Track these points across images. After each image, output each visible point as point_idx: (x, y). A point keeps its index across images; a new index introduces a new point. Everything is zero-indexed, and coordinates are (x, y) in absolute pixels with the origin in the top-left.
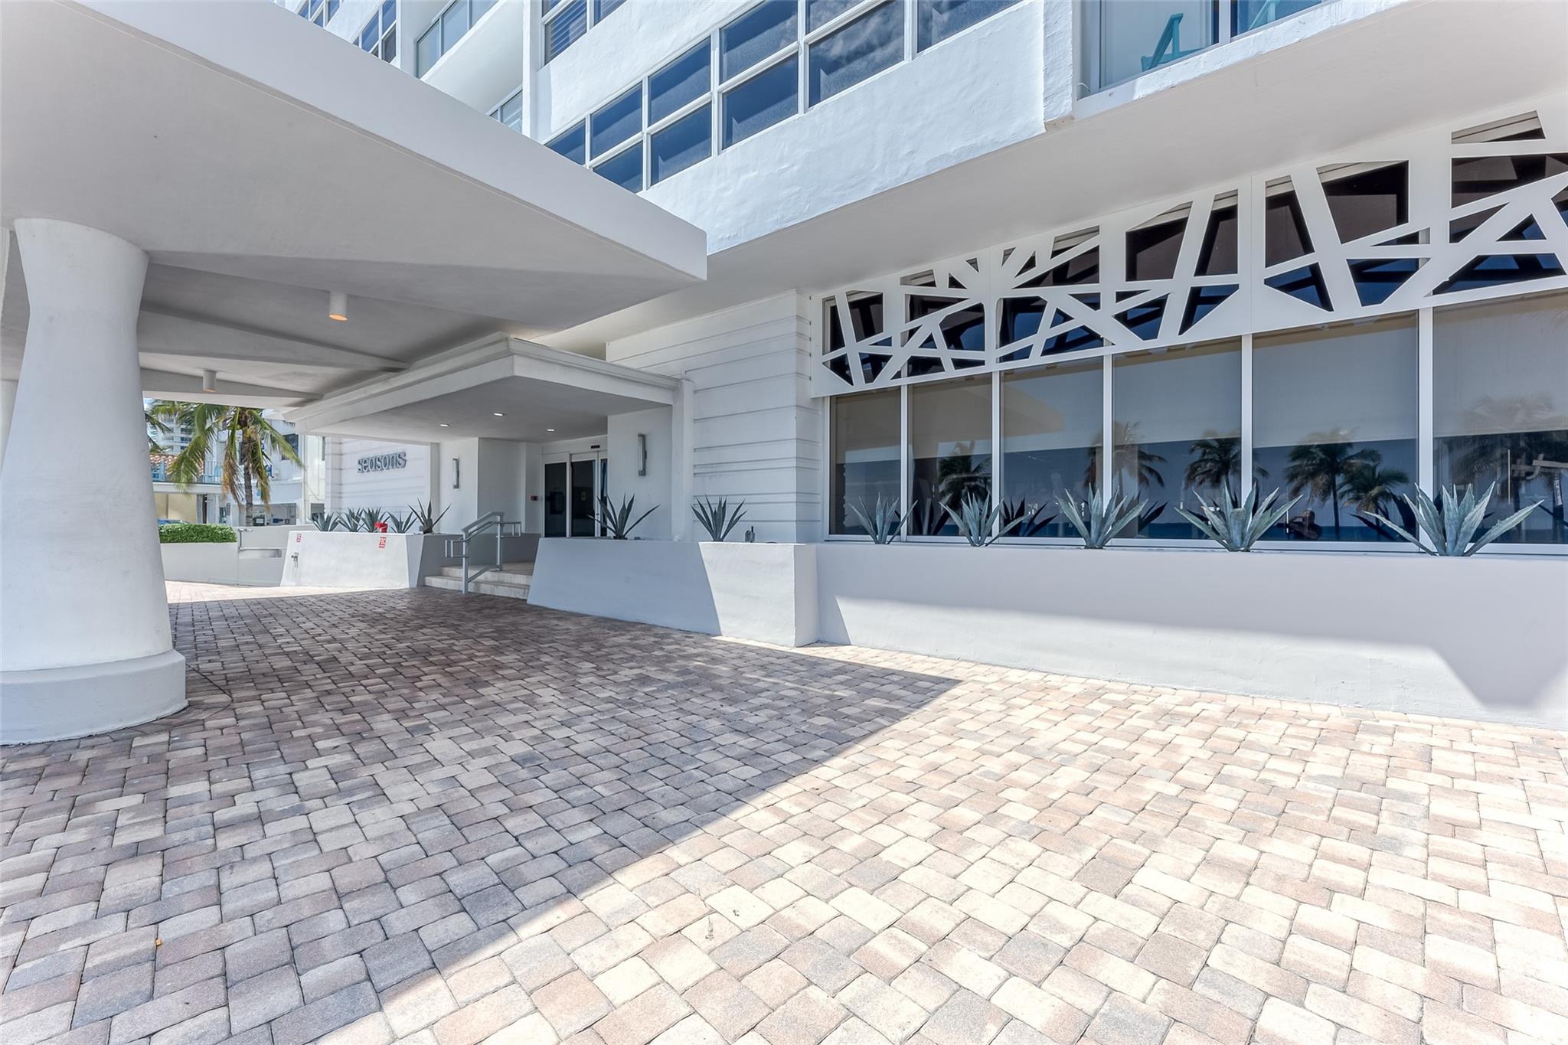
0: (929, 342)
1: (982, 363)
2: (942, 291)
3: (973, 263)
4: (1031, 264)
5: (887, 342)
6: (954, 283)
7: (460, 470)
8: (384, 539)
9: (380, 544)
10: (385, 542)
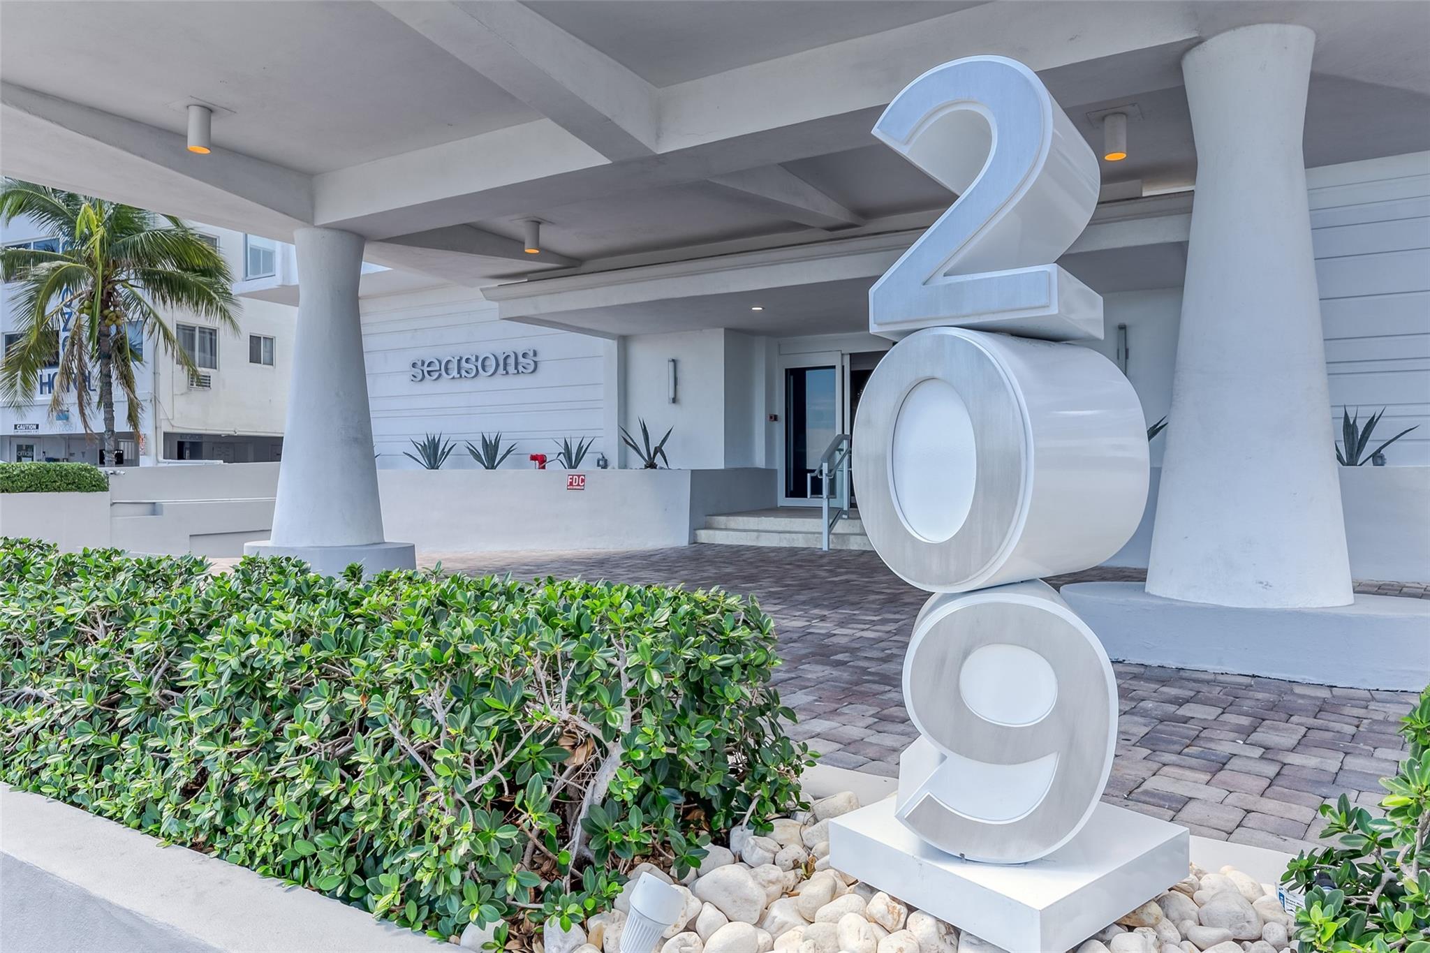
7: (679, 375)
8: (579, 476)
9: (571, 484)
10: (583, 481)
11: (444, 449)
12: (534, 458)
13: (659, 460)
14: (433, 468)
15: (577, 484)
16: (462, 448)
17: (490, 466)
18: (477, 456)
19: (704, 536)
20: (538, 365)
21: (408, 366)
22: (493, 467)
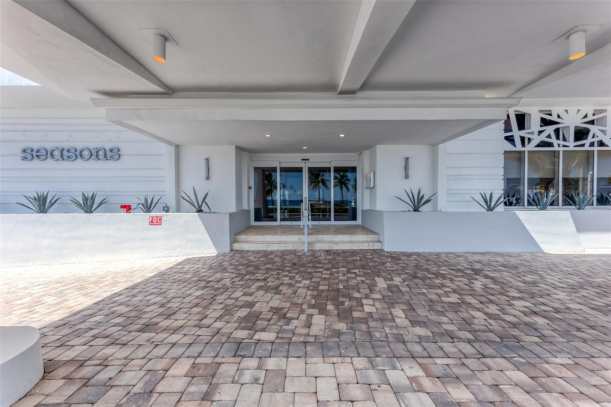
0: (549, 136)
1: (568, 146)
2: (554, 118)
3: (566, 111)
4: (586, 116)
5: (532, 133)
6: (559, 117)
7: (210, 166)
8: (157, 217)
9: (152, 221)
10: (160, 220)
11: (51, 201)
12: (123, 207)
13: (204, 208)
14: (42, 212)
15: (155, 222)
16: (67, 200)
17: (89, 211)
18: (79, 205)
19: (237, 246)
20: (121, 157)
21: (19, 152)
22: (91, 212)
